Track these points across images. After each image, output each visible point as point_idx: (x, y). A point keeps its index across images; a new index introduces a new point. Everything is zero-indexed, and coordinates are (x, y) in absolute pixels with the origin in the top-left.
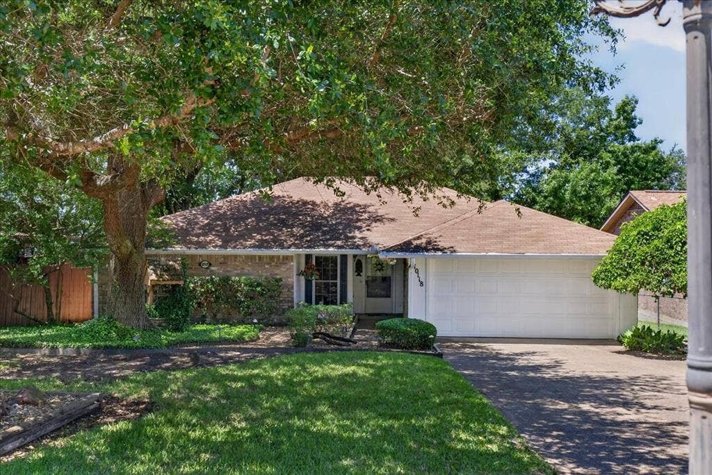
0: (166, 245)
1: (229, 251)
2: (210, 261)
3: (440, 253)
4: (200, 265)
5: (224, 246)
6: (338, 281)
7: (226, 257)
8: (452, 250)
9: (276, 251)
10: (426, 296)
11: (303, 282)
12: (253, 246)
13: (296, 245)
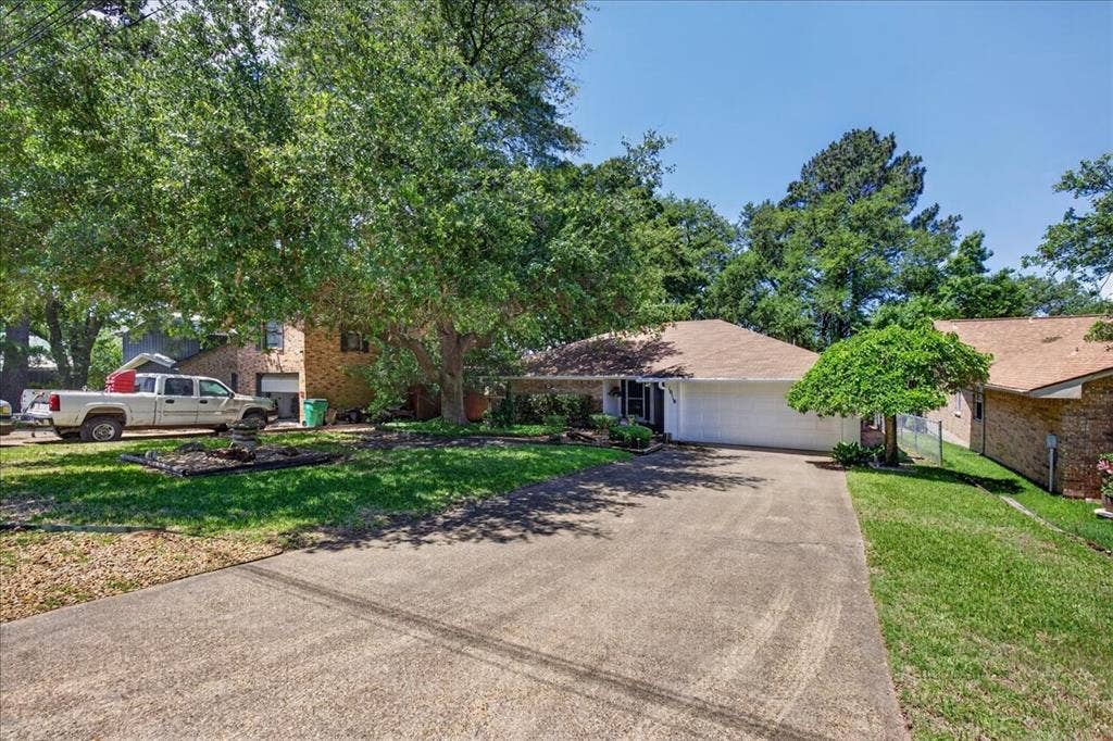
1: (560, 377)
2: (550, 383)
3: (681, 378)
4: (545, 386)
5: (557, 374)
6: (643, 398)
7: (560, 381)
8: (692, 375)
9: (587, 377)
10: (678, 411)
11: (620, 398)
12: (573, 374)
13: (601, 373)
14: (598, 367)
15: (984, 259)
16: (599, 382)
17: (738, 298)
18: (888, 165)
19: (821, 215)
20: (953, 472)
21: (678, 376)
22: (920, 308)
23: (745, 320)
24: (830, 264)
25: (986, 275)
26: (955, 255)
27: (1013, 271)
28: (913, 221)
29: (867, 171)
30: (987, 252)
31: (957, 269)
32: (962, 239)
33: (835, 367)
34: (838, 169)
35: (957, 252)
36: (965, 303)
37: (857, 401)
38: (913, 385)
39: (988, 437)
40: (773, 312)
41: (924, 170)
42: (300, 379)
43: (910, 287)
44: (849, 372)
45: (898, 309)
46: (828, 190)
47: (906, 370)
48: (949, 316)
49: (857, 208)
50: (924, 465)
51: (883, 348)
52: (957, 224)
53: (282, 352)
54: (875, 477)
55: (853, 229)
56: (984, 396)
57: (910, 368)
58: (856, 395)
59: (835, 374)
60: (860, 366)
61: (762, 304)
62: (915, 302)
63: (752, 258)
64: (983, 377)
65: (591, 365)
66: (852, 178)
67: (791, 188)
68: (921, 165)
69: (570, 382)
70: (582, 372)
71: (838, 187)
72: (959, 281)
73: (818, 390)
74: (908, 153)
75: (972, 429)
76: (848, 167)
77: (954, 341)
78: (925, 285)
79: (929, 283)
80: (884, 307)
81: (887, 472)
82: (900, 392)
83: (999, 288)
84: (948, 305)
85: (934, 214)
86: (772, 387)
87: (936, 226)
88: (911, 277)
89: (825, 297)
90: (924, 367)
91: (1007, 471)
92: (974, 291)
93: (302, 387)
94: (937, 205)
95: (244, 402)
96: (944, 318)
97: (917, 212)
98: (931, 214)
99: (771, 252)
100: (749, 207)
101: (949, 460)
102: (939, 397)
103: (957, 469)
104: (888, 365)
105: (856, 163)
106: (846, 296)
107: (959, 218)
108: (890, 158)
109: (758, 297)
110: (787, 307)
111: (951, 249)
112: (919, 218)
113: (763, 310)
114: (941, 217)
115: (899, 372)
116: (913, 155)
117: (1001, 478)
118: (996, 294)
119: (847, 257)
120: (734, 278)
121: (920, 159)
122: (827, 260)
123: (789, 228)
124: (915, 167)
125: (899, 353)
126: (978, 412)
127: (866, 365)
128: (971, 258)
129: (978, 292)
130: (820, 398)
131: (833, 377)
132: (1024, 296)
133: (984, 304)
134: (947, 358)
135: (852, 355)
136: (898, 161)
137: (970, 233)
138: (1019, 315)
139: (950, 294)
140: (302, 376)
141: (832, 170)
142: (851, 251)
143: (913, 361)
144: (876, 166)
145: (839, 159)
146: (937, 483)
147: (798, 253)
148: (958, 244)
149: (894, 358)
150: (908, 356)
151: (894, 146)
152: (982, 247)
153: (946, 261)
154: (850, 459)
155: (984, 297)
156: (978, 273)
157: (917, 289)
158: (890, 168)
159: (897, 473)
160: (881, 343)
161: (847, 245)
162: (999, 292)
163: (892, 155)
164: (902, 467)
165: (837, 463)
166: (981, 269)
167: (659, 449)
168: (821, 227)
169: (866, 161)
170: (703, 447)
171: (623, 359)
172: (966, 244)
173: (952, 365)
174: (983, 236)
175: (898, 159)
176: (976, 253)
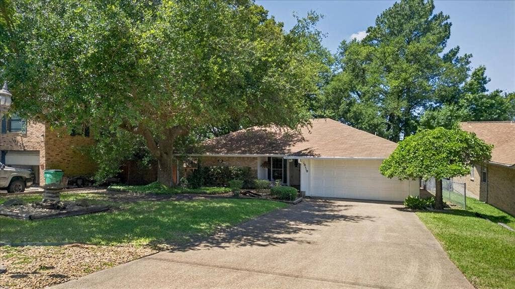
0: (204, 152)
1: (229, 155)
2: (223, 159)
3: (312, 157)
4: (218, 161)
5: (227, 153)
6: (283, 169)
7: (229, 157)
8: (319, 155)
9: (248, 155)
10: (309, 177)
11: (267, 169)
12: (239, 153)
13: (257, 153)
14: (254, 148)
15: (485, 83)
16: (255, 158)
17: (339, 104)
18: (429, 19)
19: (389, 50)
20: (472, 212)
21: (311, 155)
22: (449, 113)
23: (343, 118)
24: (395, 83)
25: (486, 93)
26: (469, 80)
27: (502, 91)
28: (444, 56)
29: (417, 23)
30: (487, 79)
31: (470, 88)
32: (473, 70)
33: (409, 151)
34: (399, 21)
35: (470, 78)
36: (475, 110)
37: (422, 171)
38: (452, 162)
39: (489, 192)
40: (361, 114)
41: (451, 24)
42: (41, 156)
43: (443, 100)
44: (417, 154)
45: (435, 113)
46: (392, 34)
47: (448, 153)
48: (466, 119)
49: (412, 48)
50: (456, 209)
51: (435, 141)
52: (470, 60)
53: (25, 136)
54: (432, 215)
55: (408, 61)
56: (487, 168)
57: (451, 153)
58: (421, 167)
59: (409, 155)
60: (423, 151)
61: (354, 109)
62: (445, 109)
63: (346, 77)
64: (488, 158)
65: (249, 147)
66: (407, 27)
67: (369, 31)
68: (449, 21)
69: (235, 158)
70: (244, 152)
71: (400, 32)
72: (472, 97)
73: (399, 164)
74: (442, 13)
75: (480, 188)
76: (406, 20)
77: (474, 137)
78: (451, 98)
79: (453, 97)
80: (427, 112)
81: (438, 213)
82: (446, 166)
83: (494, 102)
84: (464, 112)
85: (457, 53)
86: (369, 162)
87: (457, 60)
88: (443, 93)
89: (392, 104)
90: (458, 152)
91: (501, 212)
92: (480, 103)
93: (42, 161)
94: (458, 47)
95: (11, 172)
96: (463, 121)
97: (446, 51)
98: (454, 52)
99: (358, 74)
100: (344, 43)
101: (469, 206)
102: (466, 168)
103: (474, 211)
104: (438, 150)
105: (410, 17)
106: (404, 104)
107: (471, 56)
108: (431, 15)
109: (350, 104)
110: (370, 111)
111: (466, 76)
112: (447, 55)
113: (355, 112)
114: (460, 55)
115: (444, 155)
116: (444, 14)
117: (497, 216)
118: (492, 106)
119: (405, 80)
120: (336, 91)
121: (449, 17)
122: (393, 81)
123: (369, 58)
124: (445, 22)
125: (444, 143)
126: (484, 178)
127: (426, 150)
128: (478, 82)
129: (482, 104)
130: (401, 169)
131: (408, 157)
132: (507, 107)
133: (486, 112)
134: (470, 147)
135: (418, 144)
136: (436, 18)
137: (478, 67)
138: (505, 120)
139: (466, 105)
140: (43, 153)
141: (396, 21)
142: (408, 76)
143: (452, 149)
144: (423, 20)
145: (400, 14)
146: (466, 217)
147: (376, 75)
148: (470, 73)
149: (442, 146)
150: (450, 145)
151: (433, 7)
152: (484, 76)
153: (464, 83)
154: (415, 205)
155: (486, 107)
156: (482, 91)
157: (447, 101)
158: (431, 21)
159: (444, 213)
160: (434, 138)
161: (406, 71)
162: (494, 104)
163: (431, 13)
164: (445, 210)
165: (409, 208)
166: (484, 90)
167: (301, 201)
168: (390, 59)
169: (416, 16)
170: (328, 200)
171: (271, 144)
172: (475, 74)
173: (473, 151)
174: (485, 69)
175: (435, 16)
176: (480, 79)
